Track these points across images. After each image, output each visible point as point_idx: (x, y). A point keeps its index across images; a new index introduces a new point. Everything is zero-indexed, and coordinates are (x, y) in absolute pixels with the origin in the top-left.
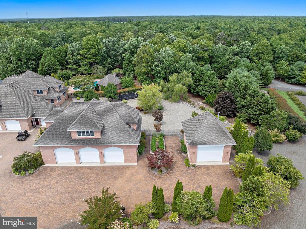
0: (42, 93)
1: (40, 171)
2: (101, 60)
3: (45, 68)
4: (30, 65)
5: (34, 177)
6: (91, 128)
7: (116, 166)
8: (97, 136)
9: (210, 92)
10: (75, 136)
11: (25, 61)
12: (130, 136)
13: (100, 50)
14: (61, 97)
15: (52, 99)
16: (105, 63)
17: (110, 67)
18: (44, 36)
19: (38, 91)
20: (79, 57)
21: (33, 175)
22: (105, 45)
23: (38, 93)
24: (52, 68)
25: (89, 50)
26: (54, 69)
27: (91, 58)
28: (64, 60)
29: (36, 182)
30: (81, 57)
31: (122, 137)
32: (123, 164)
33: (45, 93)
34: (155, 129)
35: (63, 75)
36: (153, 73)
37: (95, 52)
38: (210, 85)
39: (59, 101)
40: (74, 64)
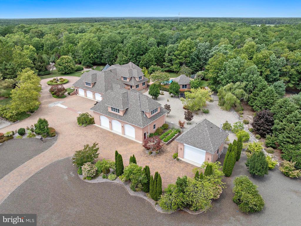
0: (126, 80)
1: (90, 126)
2: (190, 62)
3: (144, 62)
4: (138, 58)
5: (84, 129)
6: (118, 107)
7: (129, 139)
8: (121, 114)
9: (261, 108)
10: (110, 110)
11: (135, 55)
12: (140, 120)
13: (192, 52)
14: (139, 85)
15: (131, 85)
16: (194, 64)
17: (197, 68)
18: (164, 37)
19: (124, 78)
20: (173, 57)
21: (85, 127)
22: (199, 49)
23: (124, 79)
24: (148, 63)
25: (182, 52)
26: (149, 64)
27: (181, 59)
28: (161, 58)
29: (83, 131)
30: (175, 58)
31: (135, 119)
32: (134, 140)
33: (128, 80)
34: (179, 125)
35: (154, 69)
36: (218, 79)
37: (186, 54)
38: (263, 101)
39: (136, 88)
40: (168, 62)
